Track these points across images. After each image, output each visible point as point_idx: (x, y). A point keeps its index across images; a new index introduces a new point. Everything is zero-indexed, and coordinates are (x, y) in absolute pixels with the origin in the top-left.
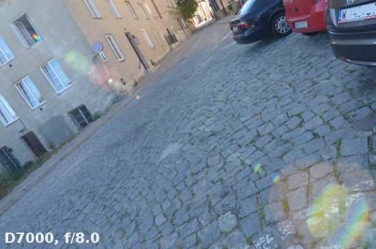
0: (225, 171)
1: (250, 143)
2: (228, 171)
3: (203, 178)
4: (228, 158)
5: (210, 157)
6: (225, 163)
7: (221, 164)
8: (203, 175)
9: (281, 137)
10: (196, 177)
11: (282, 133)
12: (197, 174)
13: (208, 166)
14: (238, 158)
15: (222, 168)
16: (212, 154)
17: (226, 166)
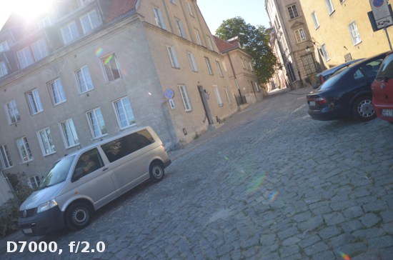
0: (280, 255)
1: (314, 230)
2: (282, 256)
3: (252, 256)
4: (286, 241)
5: (265, 234)
6: (281, 246)
7: (276, 246)
8: (253, 253)
9: (352, 232)
10: (244, 252)
11: (354, 228)
12: (246, 249)
13: (260, 244)
14: (297, 244)
15: (275, 251)
16: (266, 231)
17: (281, 250)
